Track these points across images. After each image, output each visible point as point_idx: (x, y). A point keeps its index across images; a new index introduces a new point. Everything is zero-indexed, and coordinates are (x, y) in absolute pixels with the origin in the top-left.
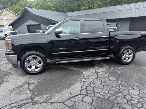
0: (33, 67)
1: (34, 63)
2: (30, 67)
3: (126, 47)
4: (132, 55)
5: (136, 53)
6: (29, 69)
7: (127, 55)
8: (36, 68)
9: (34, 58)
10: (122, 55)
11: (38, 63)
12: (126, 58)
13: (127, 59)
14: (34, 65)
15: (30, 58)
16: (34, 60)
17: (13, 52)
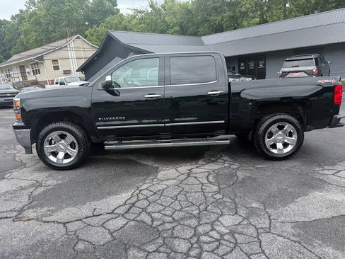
0: (61, 155)
1: (62, 147)
2: (55, 154)
3: (274, 118)
4: (294, 138)
5: (305, 133)
6: (52, 158)
7: (280, 138)
8: (67, 156)
9: (63, 137)
10: (264, 135)
11: (69, 147)
12: (277, 144)
13: (280, 145)
14: (62, 150)
15: (54, 135)
16: (63, 141)
17: (22, 124)
